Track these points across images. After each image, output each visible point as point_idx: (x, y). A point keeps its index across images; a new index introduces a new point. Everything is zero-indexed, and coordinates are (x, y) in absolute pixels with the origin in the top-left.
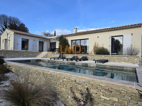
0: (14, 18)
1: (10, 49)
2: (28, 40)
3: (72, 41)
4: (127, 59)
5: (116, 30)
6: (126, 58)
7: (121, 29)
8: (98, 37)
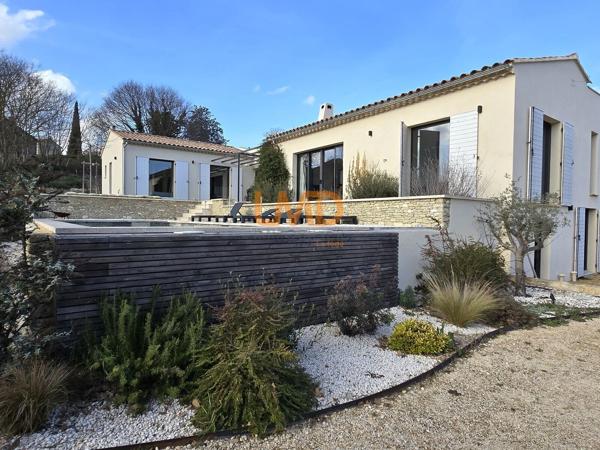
0: (163, 92)
1: (115, 193)
2: (173, 162)
3: (299, 155)
4: (410, 211)
5: (426, 98)
6: (405, 205)
7: (434, 95)
8: (371, 133)
